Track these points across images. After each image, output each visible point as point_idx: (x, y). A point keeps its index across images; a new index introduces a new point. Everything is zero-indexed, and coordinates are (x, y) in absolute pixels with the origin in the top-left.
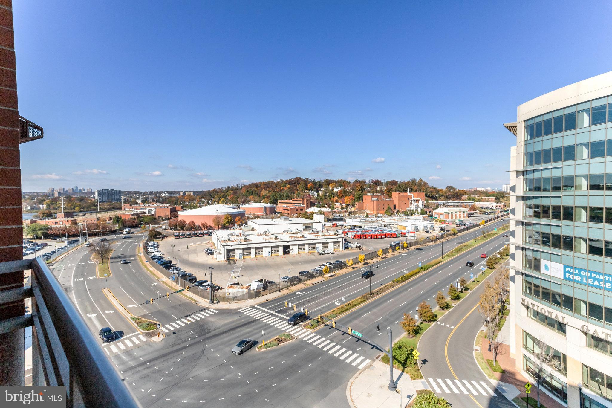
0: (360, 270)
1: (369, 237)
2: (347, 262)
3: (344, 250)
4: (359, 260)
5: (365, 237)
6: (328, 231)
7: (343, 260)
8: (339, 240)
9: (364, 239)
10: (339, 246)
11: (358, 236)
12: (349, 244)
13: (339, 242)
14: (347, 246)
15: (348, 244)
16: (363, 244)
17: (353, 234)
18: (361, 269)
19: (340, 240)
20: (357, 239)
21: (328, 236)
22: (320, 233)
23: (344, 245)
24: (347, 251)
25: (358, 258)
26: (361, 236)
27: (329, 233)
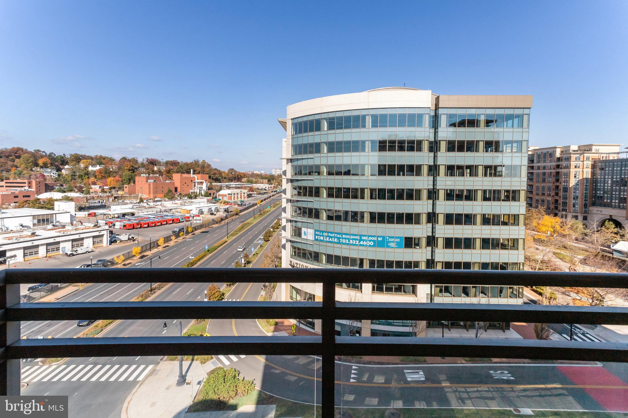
0: (134, 266)
1: (146, 226)
2: (115, 259)
3: (110, 244)
4: (133, 254)
5: (139, 226)
6: (82, 223)
7: (108, 258)
8: (101, 234)
9: (139, 228)
10: (101, 241)
11: (130, 225)
12: (117, 236)
13: (103, 235)
14: (114, 239)
15: (115, 237)
16: (138, 235)
17: (122, 224)
18: (136, 264)
19: (104, 232)
20: (128, 229)
21: (82, 229)
22: (68, 228)
23: (109, 239)
24: (114, 246)
25: (132, 251)
26: (135, 226)
27: (84, 226)
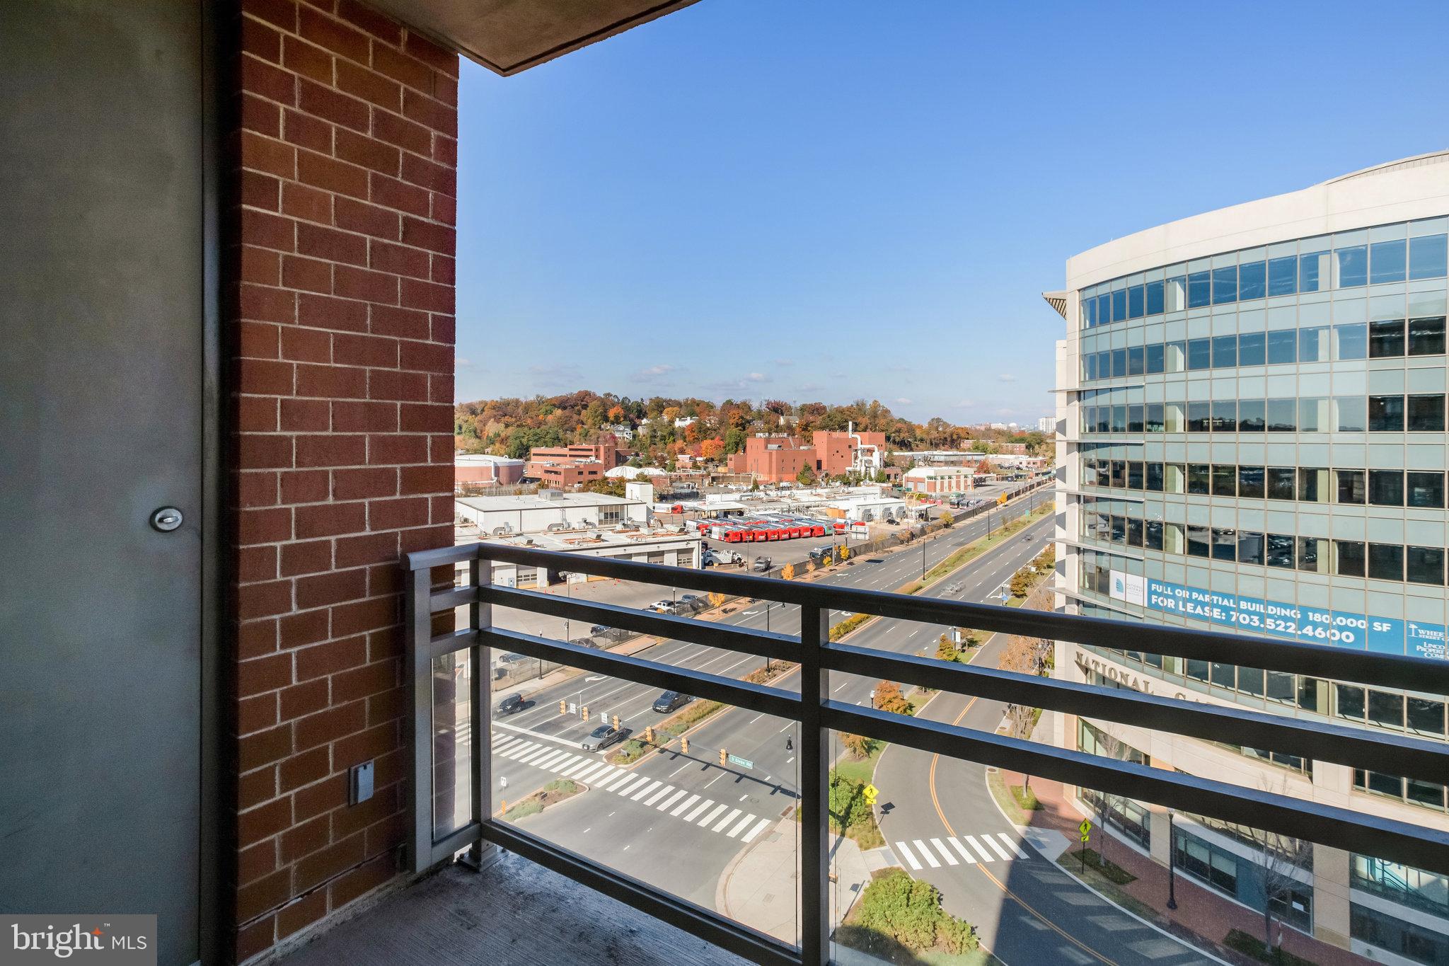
0: (740, 616)
1: (762, 537)
2: (710, 598)
5: (751, 537)
6: (662, 525)
7: (700, 595)
8: (689, 546)
9: (750, 541)
10: (689, 562)
11: (736, 534)
12: (714, 554)
13: (690, 551)
14: (709, 559)
15: (711, 556)
16: (748, 554)
17: (723, 531)
18: (745, 613)
19: (694, 545)
20: (733, 542)
21: (663, 536)
22: (644, 531)
23: (701, 557)
26: (743, 536)
27: (666, 530)
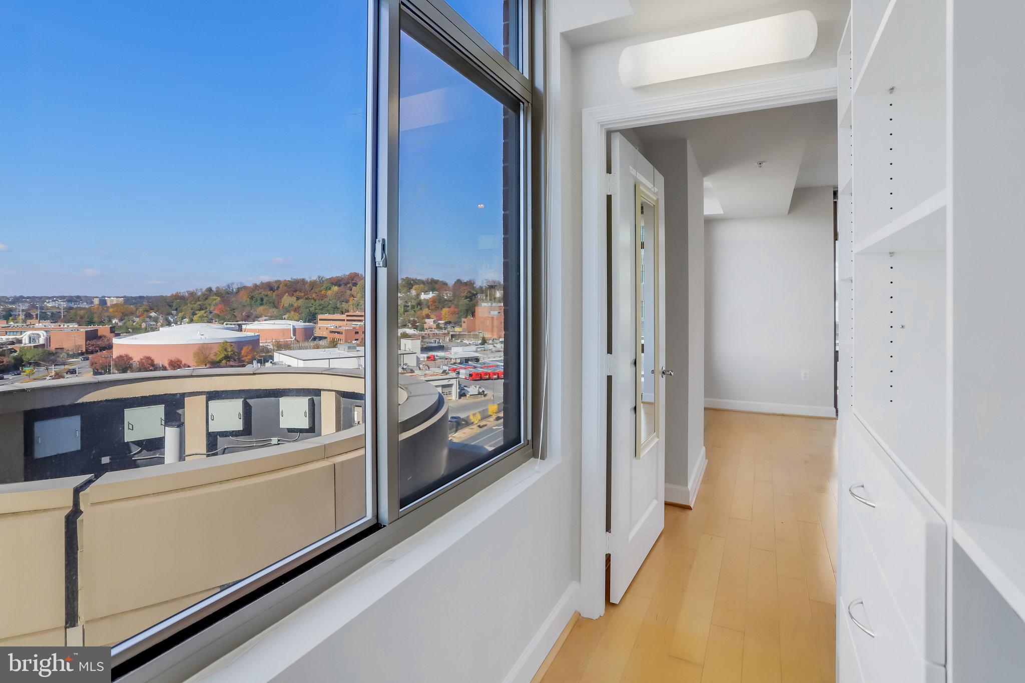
0: (491, 430)
1: (495, 377)
2: (471, 417)
3: (460, 398)
4: (490, 413)
5: (487, 376)
6: (429, 368)
7: (462, 415)
8: (450, 383)
9: (495, 379)
10: (450, 393)
11: (477, 374)
12: (465, 388)
13: (450, 386)
14: (463, 392)
15: (464, 389)
16: (486, 388)
17: (468, 373)
18: (494, 428)
19: (453, 382)
20: (475, 380)
21: (431, 375)
22: (417, 372)
23: (458, 391)
24: (463, 401)
25: (487, 410)
26: (491, 376)
27: (433, 372)
